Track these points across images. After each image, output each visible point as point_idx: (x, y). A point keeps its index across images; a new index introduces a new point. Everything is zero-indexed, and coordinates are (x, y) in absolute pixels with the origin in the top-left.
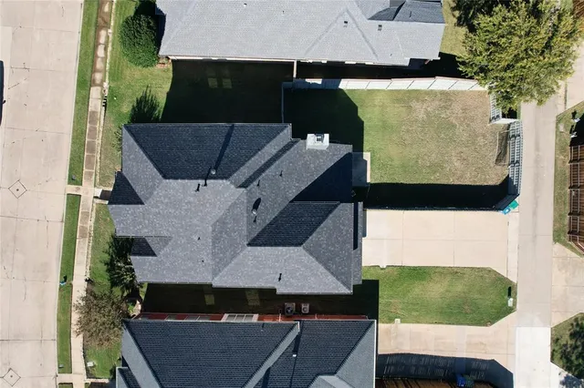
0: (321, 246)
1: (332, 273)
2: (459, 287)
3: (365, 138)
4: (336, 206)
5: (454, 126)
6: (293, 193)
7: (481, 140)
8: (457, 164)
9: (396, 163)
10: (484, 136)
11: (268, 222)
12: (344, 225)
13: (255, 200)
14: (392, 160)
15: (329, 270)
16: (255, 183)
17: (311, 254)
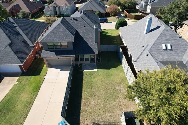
0: (59, 29)
1: (49, 34)
2: (19, 106)
3: (103, 70)
4: (73, 35)
5: (115, 101)
6: (79, 30)
7: (109, 114)
8: (93, 103)
9: (93, 79)
10: (112, 116)
11: (70, 23)
12: (66, 38)
13: (77, 19)
14: (94, 78)
15: (50, 33)
16: (82, 19)
17: (57, 26)
